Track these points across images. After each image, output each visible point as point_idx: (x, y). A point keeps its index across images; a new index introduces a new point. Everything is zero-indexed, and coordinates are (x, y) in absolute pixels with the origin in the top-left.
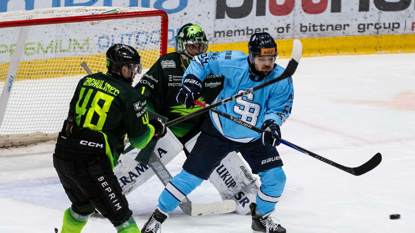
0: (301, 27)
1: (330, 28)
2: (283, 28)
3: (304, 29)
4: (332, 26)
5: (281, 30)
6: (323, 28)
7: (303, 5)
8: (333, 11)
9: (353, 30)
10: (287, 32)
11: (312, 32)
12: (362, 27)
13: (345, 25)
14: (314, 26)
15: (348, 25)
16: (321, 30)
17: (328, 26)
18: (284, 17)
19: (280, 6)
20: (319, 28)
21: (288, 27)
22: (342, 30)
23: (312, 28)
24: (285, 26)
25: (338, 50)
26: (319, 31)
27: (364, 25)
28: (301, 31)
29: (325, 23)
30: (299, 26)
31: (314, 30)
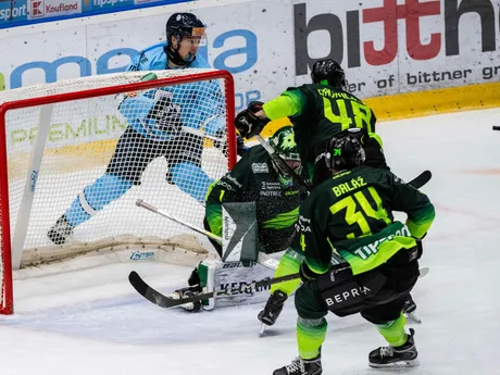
0: (409, 78)
1: (446, 76)
2: (385, 81)
3: (412, 80)
4: (449, 73)
5: (382, 84)
6: (437, 77)
7: (408, 49)
8: (449, 53)
9: (476, 76)
10: (391, 85)
11: (423, 83)
12: (487, 71)
13: (465, 72)
14: (425, 75)
15: (470, 71)
16: (435, 79)
17: (443, 74)
18: (385, 66)
19: (379, 52)
20: (432, 77)
21: (391, 80)
22: (463, 78)
23: (423, 79)
24: (387, 78)
25: (458, 105)
26: (432, 82)
27: (491, 69)
28: (409, 83)
29: (440, 71)
30: (406, 77)
31: (426, 81)
